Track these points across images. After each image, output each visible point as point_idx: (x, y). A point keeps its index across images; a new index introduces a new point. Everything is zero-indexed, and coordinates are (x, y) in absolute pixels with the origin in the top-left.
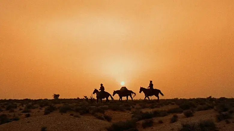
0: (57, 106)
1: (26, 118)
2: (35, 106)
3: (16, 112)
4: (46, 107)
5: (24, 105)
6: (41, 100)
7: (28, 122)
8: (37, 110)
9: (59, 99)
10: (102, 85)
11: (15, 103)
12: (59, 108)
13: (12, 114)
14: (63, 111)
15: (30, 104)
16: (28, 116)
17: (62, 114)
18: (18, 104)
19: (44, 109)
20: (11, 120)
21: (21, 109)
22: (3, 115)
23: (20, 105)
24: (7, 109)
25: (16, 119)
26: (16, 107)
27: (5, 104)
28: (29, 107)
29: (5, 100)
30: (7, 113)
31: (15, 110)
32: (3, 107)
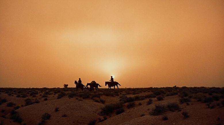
0: (66, 92)
1: (44, 101)
2: (51, 92)
3: (37, 97)
4: (59, 93)
5: (43, 92)
6: (55, 88)
7: (46, 104)
8: (52, 96)
9: (68, 88)
10: (80, 79)
11: (37, 91)
12: (68, 94)
13: (34, 98)
14: (71, 96)
15: (47, 91)
16: (46, 100)
17: (70, 99)
18: (39, 92)
19: (57, 95)
20: (34, 102)
21: (41, 95)
22: (28, 99)
23: (40, 92)
24: (31, 95)
25: (37, 102)
26: (37, 94)
27: (30, 92)
28: (47, 93)
29: (30, 89)
30: (31, 98)
31: (37, 95)
32: (28, 93)
